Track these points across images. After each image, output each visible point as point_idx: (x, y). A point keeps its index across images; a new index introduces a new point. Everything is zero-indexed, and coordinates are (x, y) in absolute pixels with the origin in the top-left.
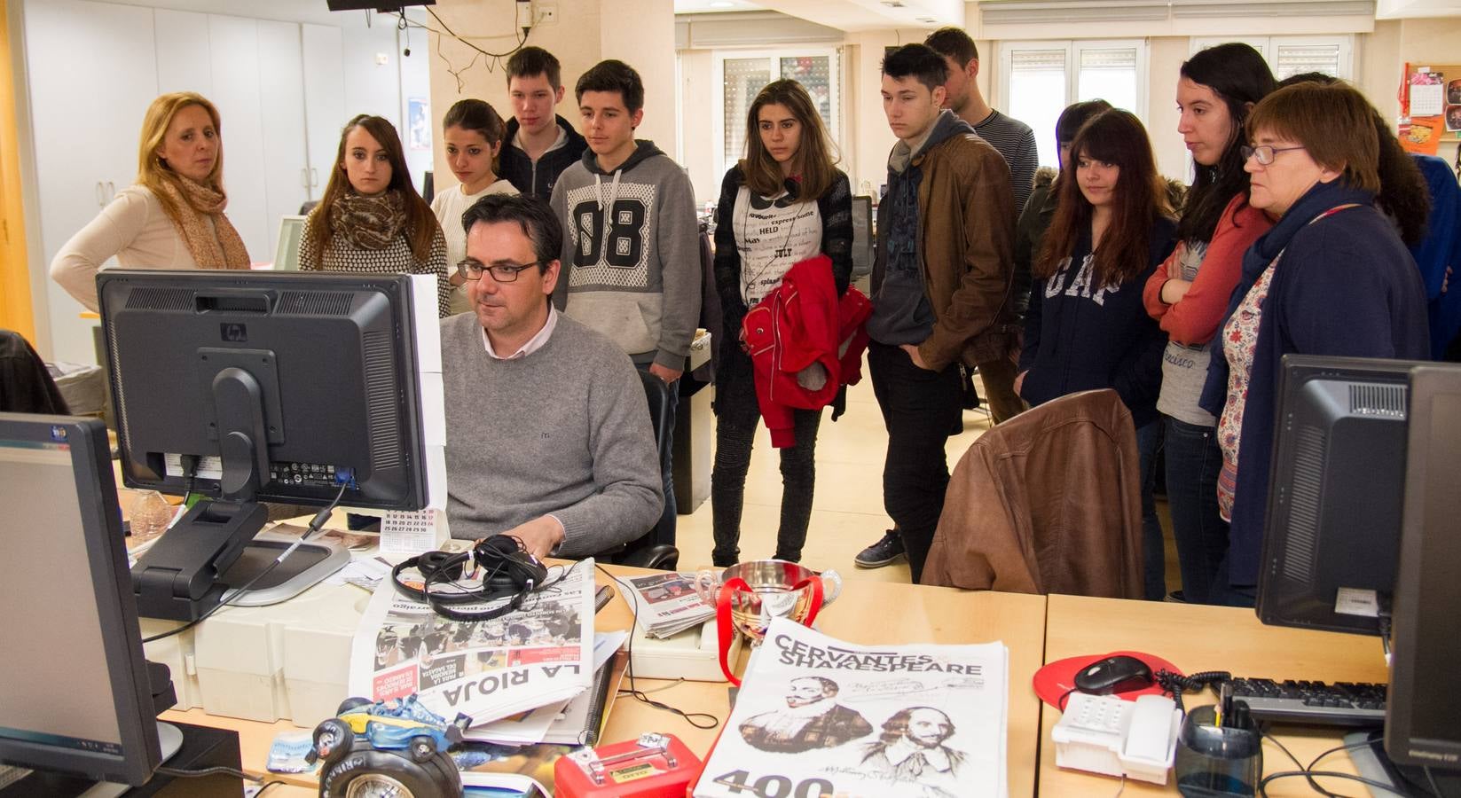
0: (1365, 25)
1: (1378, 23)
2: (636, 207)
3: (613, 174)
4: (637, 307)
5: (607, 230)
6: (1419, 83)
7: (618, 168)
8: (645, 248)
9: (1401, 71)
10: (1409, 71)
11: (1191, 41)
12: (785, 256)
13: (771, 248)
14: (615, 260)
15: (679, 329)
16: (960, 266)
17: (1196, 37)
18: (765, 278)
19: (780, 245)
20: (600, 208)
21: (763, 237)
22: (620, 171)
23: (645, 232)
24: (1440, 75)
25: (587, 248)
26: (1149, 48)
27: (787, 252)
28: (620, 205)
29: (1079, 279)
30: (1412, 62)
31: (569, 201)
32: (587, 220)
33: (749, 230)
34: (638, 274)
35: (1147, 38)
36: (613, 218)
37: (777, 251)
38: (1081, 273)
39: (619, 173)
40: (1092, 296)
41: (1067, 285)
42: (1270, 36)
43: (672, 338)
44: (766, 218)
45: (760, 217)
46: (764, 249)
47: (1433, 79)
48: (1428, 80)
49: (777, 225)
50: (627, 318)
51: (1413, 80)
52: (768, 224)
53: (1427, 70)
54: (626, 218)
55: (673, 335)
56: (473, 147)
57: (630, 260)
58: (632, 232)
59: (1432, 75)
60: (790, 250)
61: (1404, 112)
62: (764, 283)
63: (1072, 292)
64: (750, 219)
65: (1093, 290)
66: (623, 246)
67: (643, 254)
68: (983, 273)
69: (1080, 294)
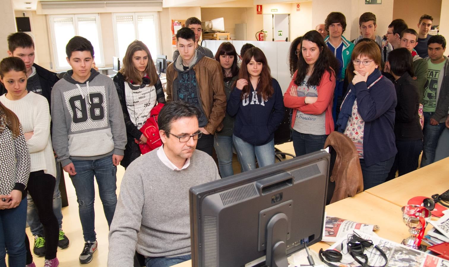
0: (160, 9)
1: (163, 9)
2: (99, 95)
3: (85, 83)
4: (107, 135)
5: (88, 107)
6: (176, 25)
7: (87, 81)
8: (105, 111)
9: (171, 22)
10: (173, 22)
11: (112, 14)
12: (148, 106)
13: (143, 104)
14: (95, 118)
15: (123, 140)
16: (213, 100)
17: (113, 13)
18: (143, 115)
19: (147, 102)
20: (83, 98)
21: (140, 100)
22: (88, 82)
23: (105, 105)
24: (180, 23)
25: (80, 115)
26: (99, 17)
27: (149, 104)
28: (92, 96)
29: (253, 99)
30: (174, 19)
31: (65, 97)
32: (78, 103)
33: (135, 98)
34: (104, 122)
35: (98, 13)
36: (91, 101)
37: (145, 104)
38: (253, 97)
39: (87, 82)
40: (260, 104)
41: (250, 101)
42: (135, 12)
43: (121, 144)
44: (138, 93)
45: (137, 93)
46: (140, 104)
47: (179, 24)
48: (178, 24)
49: (144, 95)
50: (103, 140)
51: (174, 24)
52: (140, 95)
53: (177, 22)
54: (96, 100)
55: (121, 143)
56: (22, 79)
57: (101, 117)
58: (99, 105)
59: (178, 23)
60: (150, 103)
61: (173, 33)
62: (142, 117)
63: (252, 103)
64: (134, 94)
65: (260, 101)
66: (97, 112)
67: (105, 114)
68: (222, 101)
69: (255, 103)
